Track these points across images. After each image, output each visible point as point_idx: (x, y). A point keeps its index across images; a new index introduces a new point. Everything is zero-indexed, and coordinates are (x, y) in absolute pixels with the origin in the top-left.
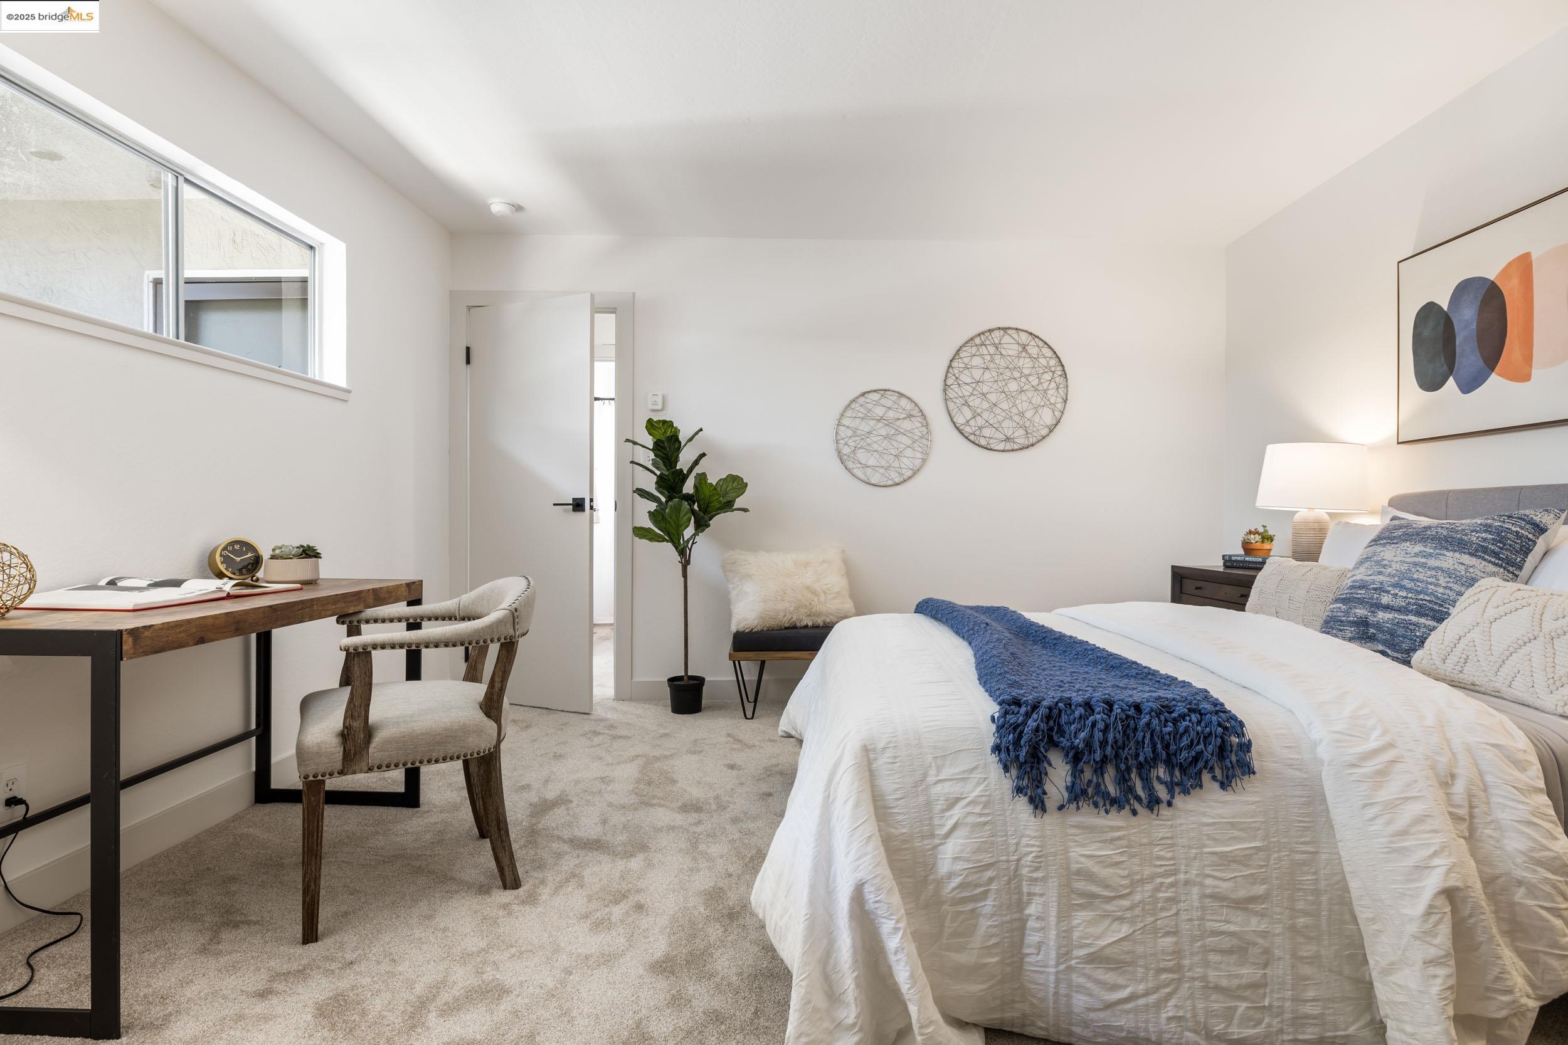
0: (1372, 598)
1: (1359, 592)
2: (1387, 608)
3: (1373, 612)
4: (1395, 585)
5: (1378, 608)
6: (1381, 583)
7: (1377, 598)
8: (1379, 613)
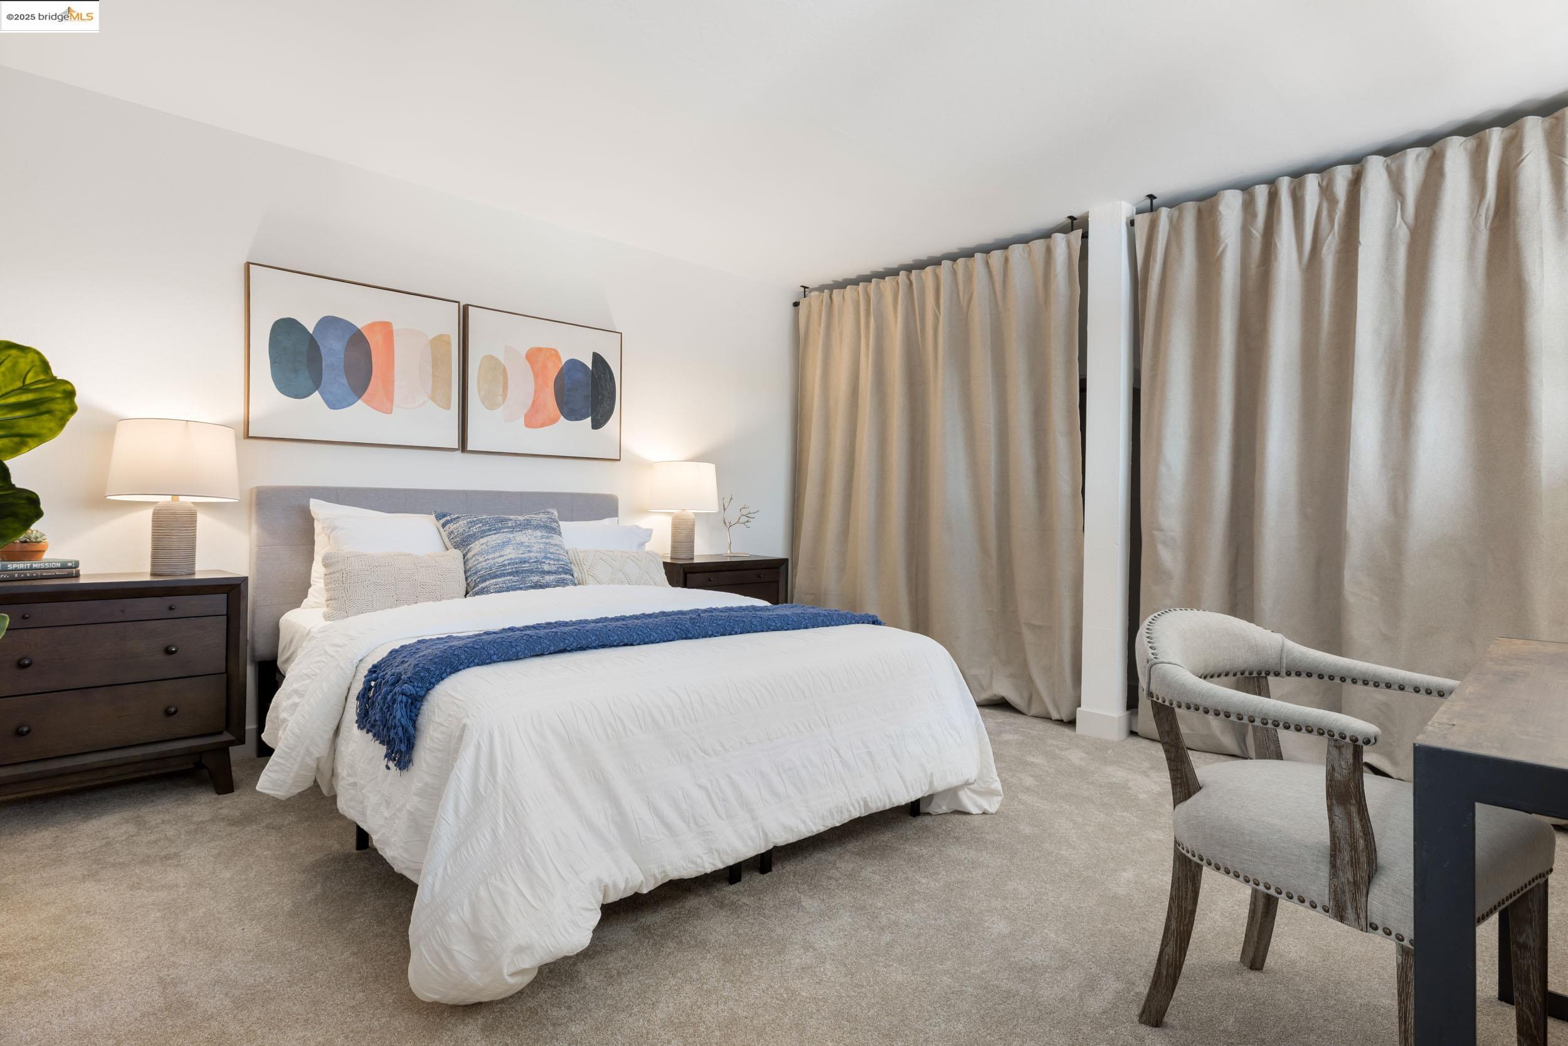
0: (538, 568)
1: (524, 566)
2: (549, 573)
3: (542, 577)
4: (546, 558)
5: (544, 574)
6: (536, 558)
7: (541, 568)
8: (546, 577)
